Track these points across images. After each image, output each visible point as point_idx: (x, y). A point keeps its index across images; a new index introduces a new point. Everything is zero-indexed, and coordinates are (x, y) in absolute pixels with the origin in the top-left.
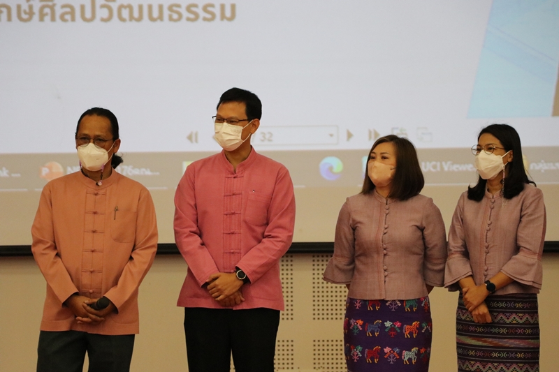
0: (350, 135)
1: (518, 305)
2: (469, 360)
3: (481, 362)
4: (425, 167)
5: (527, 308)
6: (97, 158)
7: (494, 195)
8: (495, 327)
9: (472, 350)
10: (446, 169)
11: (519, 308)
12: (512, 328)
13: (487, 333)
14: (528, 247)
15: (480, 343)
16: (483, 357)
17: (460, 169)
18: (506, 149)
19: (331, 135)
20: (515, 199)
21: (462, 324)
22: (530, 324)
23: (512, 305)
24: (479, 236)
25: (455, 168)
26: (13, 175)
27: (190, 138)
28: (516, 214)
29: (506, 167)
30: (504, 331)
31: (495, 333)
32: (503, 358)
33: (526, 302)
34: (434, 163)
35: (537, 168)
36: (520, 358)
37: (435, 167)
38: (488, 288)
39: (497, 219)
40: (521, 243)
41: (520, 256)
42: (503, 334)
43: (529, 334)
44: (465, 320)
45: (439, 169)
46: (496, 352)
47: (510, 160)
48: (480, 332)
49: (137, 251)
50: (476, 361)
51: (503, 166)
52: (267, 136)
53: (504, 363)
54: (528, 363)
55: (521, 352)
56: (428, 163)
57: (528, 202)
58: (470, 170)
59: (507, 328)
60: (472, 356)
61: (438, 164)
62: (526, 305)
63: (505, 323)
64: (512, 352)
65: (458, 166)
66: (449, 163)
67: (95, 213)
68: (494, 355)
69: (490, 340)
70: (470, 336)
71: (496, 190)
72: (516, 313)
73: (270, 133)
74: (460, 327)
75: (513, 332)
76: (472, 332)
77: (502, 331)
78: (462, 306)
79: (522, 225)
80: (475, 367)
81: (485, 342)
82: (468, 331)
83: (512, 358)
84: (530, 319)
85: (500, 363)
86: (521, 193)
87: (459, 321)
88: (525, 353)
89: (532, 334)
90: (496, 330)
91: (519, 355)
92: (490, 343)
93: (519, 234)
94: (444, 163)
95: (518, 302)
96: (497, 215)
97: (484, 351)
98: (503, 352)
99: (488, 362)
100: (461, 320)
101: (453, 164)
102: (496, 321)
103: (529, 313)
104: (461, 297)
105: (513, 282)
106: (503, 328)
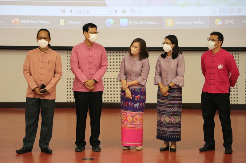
0: (116, 12)
1: (176, 91)
2: (161, 107)
3: (164, 107)
4: (141, 23)
5: (179, 92)
6: (45, 43)
7: (169, 57)
8: (169, 97)
9: (162, 104)
10: (148, 23)
11: (176, 92)
12: (174, 98)
13: (166, 99)
14: (180, 74)
15: (164, 102)
16: (165, 106)
17: (152, 23)
18: (173, 44)
19: (110, 11)
20: (175, 59)
21: (159, 96)
22: (179, 96)
23: (174, 91)
24: (164, 70)
25: (150, 23)
26: (3, 22)
27: (62, 11)
28: (176, 64)
29: (172, 49)
30: (172, 98)
31: (169, 99)
32: (171, 106)
33: (178, 90)
34: (144, 21)
35: (177, 23)
36: (176, 107)
37: (144, 22)
38: (169, 87)
39: (170, 65)
40: (178, 73)
41: (178, 77)
42: (171, 99)
43: (179, 100)
44: (160, 95)
45: (145, 23)
46: (169, 104)
47: (174, 47)
48: (164, 99)
49: (56, 74)
50: (163, 107)
51: (171, 49)
52: (88, 11)
53: (171, 108)
54: (178, 108)
55: (176, 105)
56: (142, 21)
57: (180, 60)
58: (155, 24)
59: (173, 98)
60: (162, 105)
61: (145, 22)
62: (179, 91)
63: (172, 96)
64: (174, 105)
65: (151, 22)
66: (149, 21)
67: (42, 62)
68: (168, 105)
69: (167, 101)
70: (161, 99)
71: (170, 56)
72: (175, 93)
73: (89, 10)
74: (158, 96)
75: (174, 99)
76: (162, 98)
77: (171, 98)
78: (159, 90)
79: (178, 67)
80: (162, 109)
81: (166, 101)
82: (161, 98)
83: (174, 107)
84: (179, 95)
85: (170, 108)
86: (178, 57)
87: (158, 95)
88: (177, 105)
89: (180, 99)
90: (169, 98)
91: (176, 106)
92: (167, 102)
93: (178, 70)
94: (147, 21)
95: (176, 90)
96: (170, 63)
97: (165, 104)
98: (171, 105)
99: (166, 107)
100: (159, 94)
101: (150, 22)
102: (169, 95)
103: (179, 93)
104: (159, 87)
105: (175, 85)
106: (171, 97)
